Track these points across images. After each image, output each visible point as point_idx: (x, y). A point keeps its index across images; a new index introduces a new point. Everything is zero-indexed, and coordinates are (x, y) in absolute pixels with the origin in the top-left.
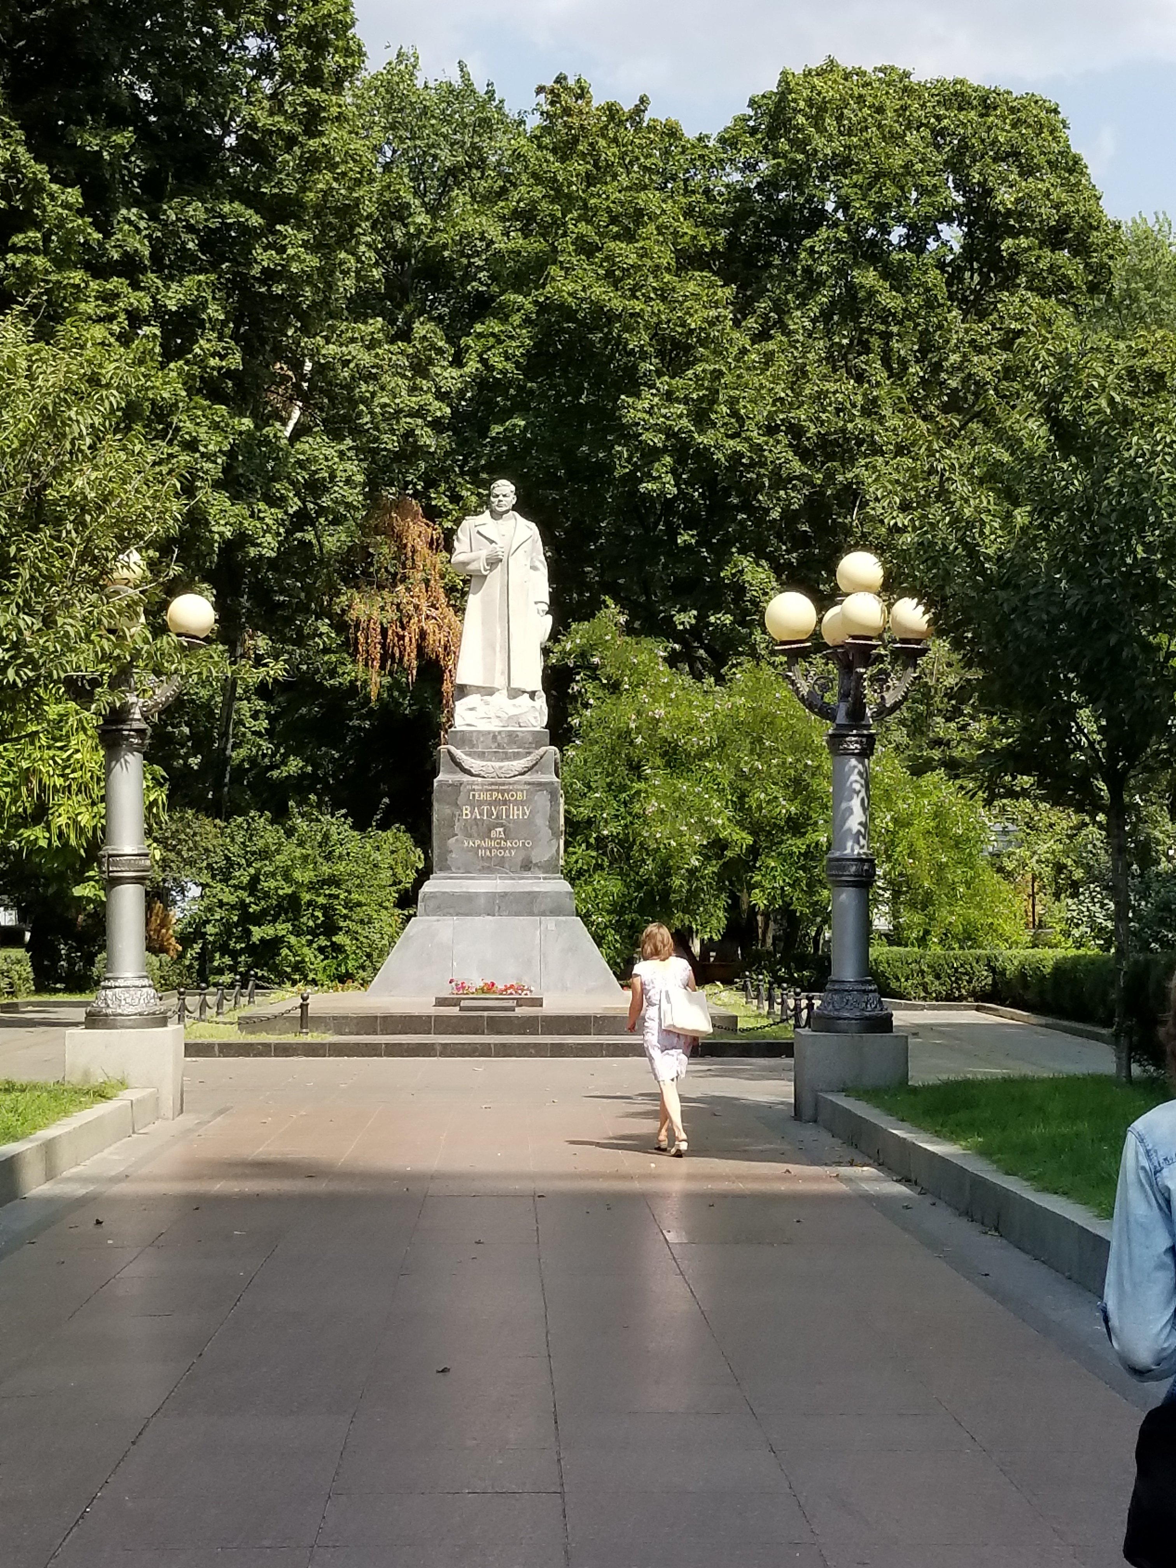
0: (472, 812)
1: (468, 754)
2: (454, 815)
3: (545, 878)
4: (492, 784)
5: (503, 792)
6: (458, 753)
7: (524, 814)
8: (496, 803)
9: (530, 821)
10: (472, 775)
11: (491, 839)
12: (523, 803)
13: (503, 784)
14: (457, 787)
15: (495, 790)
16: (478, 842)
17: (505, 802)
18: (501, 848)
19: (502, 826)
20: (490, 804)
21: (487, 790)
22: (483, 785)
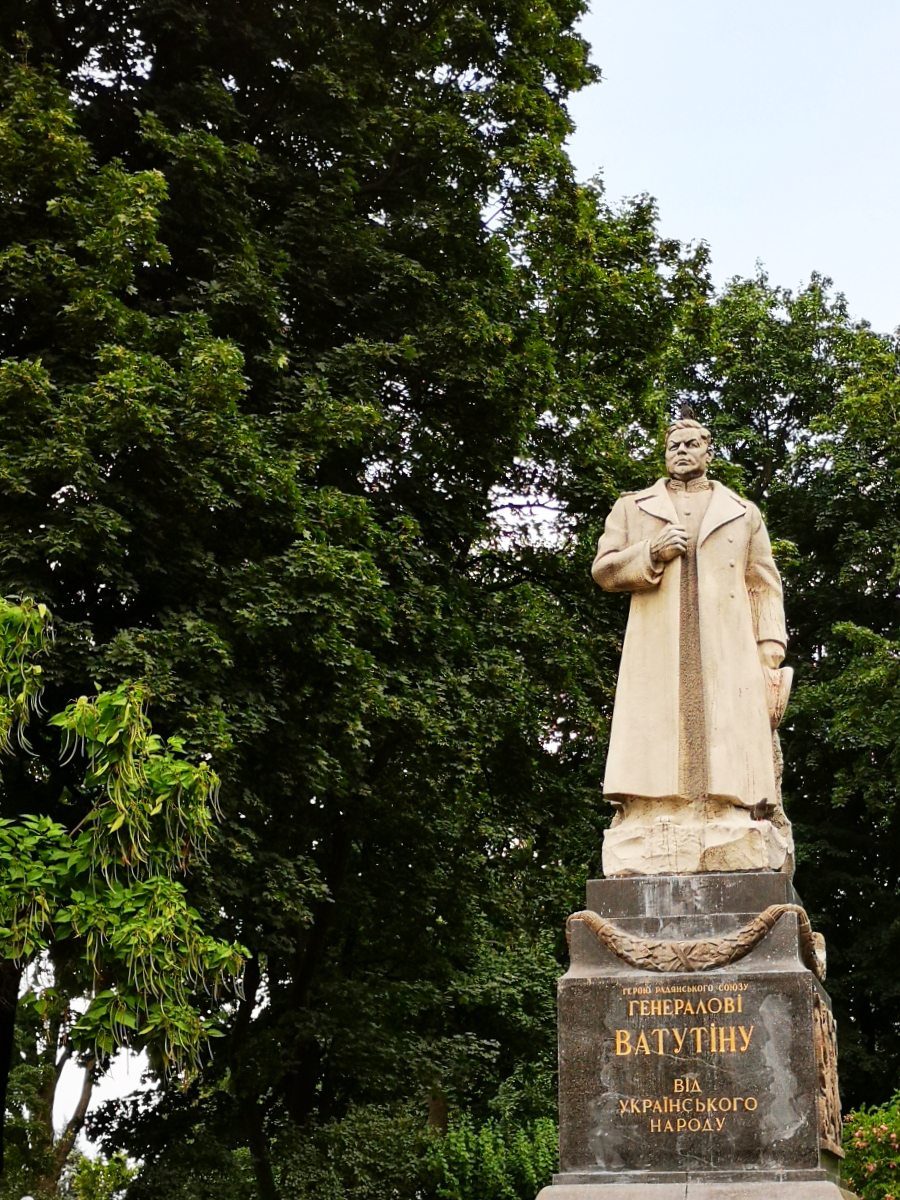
0: (635, 1040)
1: (626, 926)
2: (598, 1049)
3: (789, 1178)
4: (674, 983)
5: (695, 999)
6: (607, 925)
7: (740, 1042)
8: (682, 1020)
9: (753, 1057)
10: (632, 964)
11: (675, 1096)
12: (737, 1020)
13: (695, 982)
14: (603, 993)
15: (681, 995)
16: (647, 1103)
17: (699, 1020)
18: (695, 1114)
19: (695, 1067)
20: (670, 1023)
21: (663, 996)
22: (653, 985)
